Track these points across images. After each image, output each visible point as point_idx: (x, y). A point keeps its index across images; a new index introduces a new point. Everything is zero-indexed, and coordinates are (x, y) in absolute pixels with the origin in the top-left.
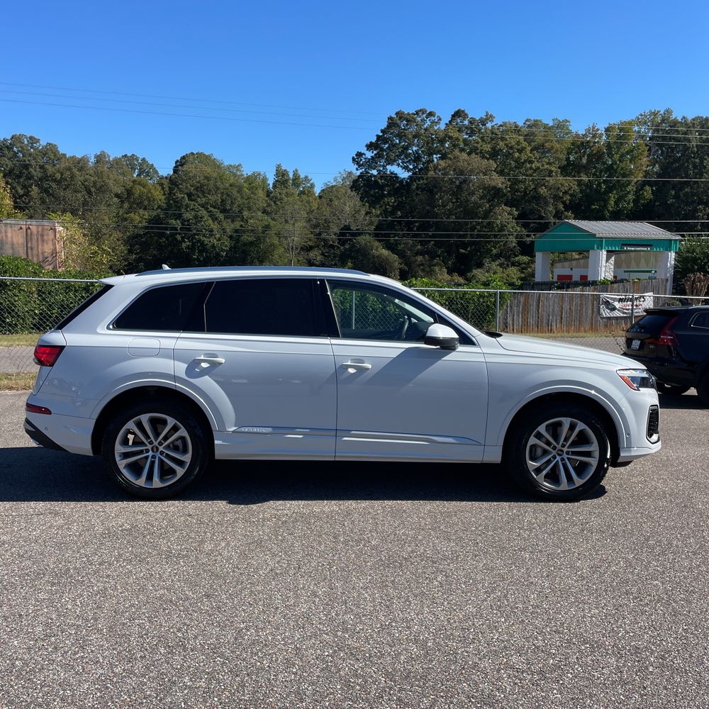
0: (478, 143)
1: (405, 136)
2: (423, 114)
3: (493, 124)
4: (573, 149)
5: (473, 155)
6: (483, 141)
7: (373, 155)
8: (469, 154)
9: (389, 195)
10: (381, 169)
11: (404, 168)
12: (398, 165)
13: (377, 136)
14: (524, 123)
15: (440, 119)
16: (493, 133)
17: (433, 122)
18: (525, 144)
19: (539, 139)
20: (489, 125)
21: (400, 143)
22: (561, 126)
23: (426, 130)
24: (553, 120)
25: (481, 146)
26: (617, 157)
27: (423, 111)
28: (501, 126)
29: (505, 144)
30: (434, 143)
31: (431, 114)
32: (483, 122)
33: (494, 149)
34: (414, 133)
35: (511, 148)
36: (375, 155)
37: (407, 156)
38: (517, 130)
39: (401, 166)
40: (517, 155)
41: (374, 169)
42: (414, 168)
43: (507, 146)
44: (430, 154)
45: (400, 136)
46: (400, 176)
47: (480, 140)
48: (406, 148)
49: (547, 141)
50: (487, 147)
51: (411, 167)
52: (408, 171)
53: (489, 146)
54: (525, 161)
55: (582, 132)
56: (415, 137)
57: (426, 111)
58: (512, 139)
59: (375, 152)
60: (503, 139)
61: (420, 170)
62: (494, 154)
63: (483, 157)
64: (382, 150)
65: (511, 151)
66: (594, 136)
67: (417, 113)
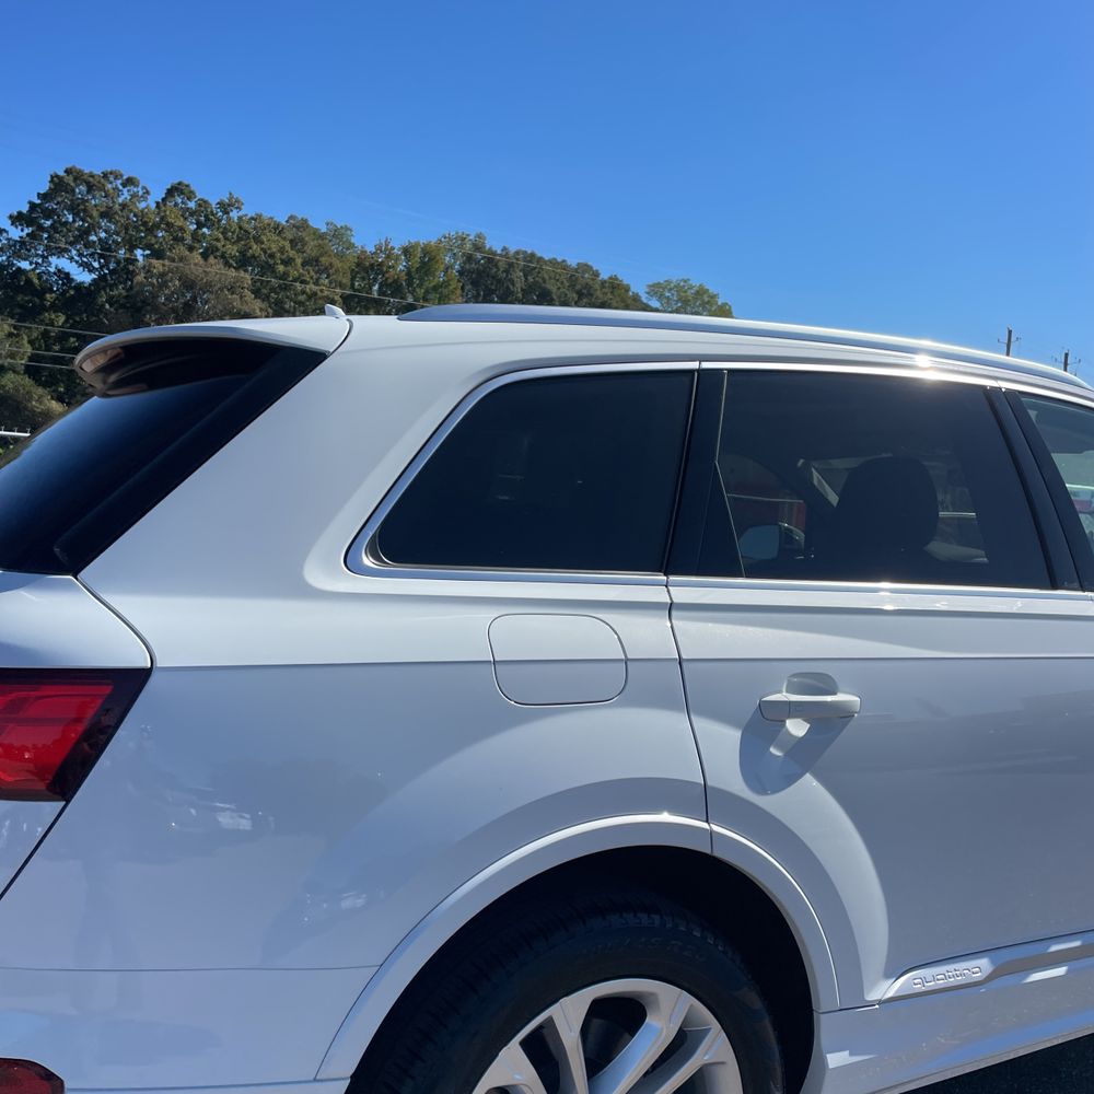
0: (218, 240)
1: (85, 211)
2: (116, 178)
3: (240, 214)
4: (358, 273)
5: (212, 260)
6: (226, 239)
7: (24, 234)
8: (205, 256)
9: (54, 307)
10: (40, 261)
11: (80, 265)
12: (71, 259)
13: (30, 203)
14: (287, 221)
15: (148, 192)
16: (240, 228)
17: (134, 196)
18: (292, 253)
19: (311, 248)
20: (234, 215)
21: (74, 221)
22: (338, 234)
23: (124, 206)
24: (327, 224)
25: (224, 246)
26: (420, 292)
27: (117, 176)
28: (252, 218)
29: (262, 249)
30: (140, 230)
31: (130, 182)
32: (225, 207)
33: (243, 253)
34: (102, 210)
35: (272, 256)
36: (28, 235)
37: (88, 245)
38: (278, 229)
39: (77, 262)
40: (281, 268)
41: (25, 260)
42: (101, 267)
43: (265, 252)
44: (131, 249)
45: (74, 209)
46: (75, 277)
47: (221, 236)
48: (87, 232)
49: (322, 255)
50: (233, 250)
51: (96, 265)
52: (90, 271)
53: (236, 248)
54: (295, 280)
55: (370, 249)
56: (103, 215)
57: (122, 176)
58: (273, 243)
59: (26, 231)
60: (257, 240)
61: (112, 272)
62: (244, 261)
63: (227, 264)
64: (41, 228)
65: (271, 262)
66: (388, 257)
67: (105, 175)
